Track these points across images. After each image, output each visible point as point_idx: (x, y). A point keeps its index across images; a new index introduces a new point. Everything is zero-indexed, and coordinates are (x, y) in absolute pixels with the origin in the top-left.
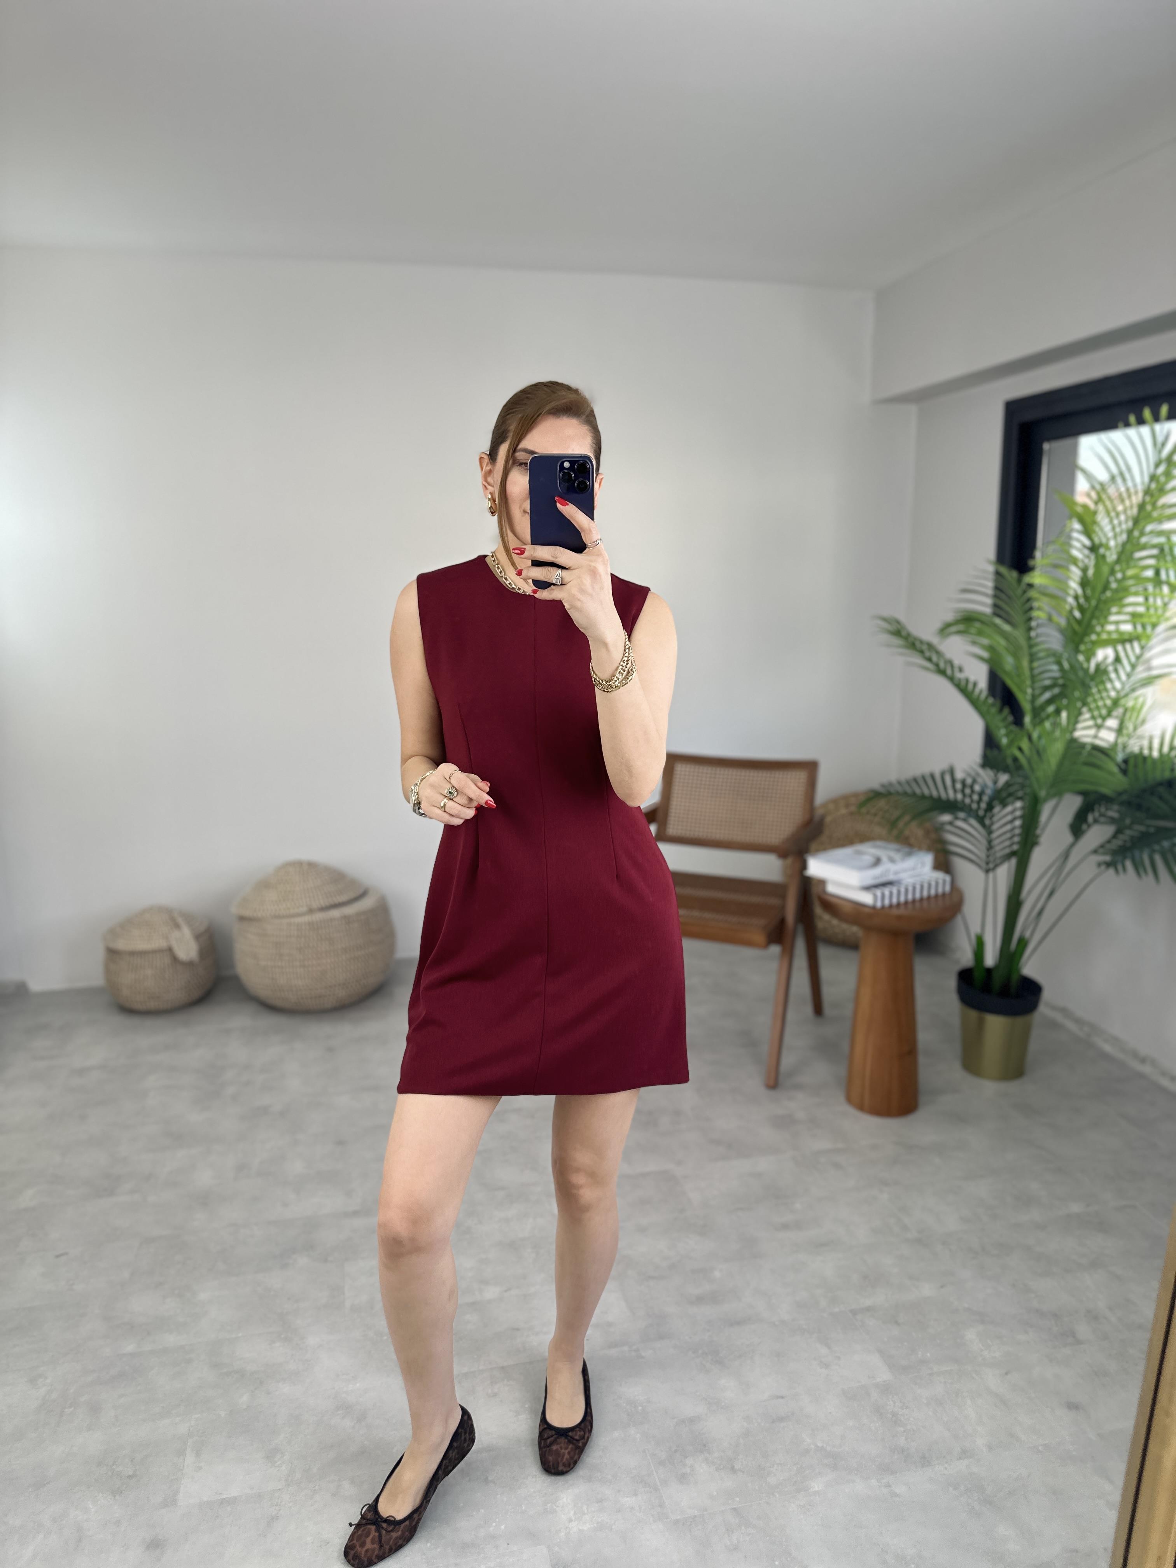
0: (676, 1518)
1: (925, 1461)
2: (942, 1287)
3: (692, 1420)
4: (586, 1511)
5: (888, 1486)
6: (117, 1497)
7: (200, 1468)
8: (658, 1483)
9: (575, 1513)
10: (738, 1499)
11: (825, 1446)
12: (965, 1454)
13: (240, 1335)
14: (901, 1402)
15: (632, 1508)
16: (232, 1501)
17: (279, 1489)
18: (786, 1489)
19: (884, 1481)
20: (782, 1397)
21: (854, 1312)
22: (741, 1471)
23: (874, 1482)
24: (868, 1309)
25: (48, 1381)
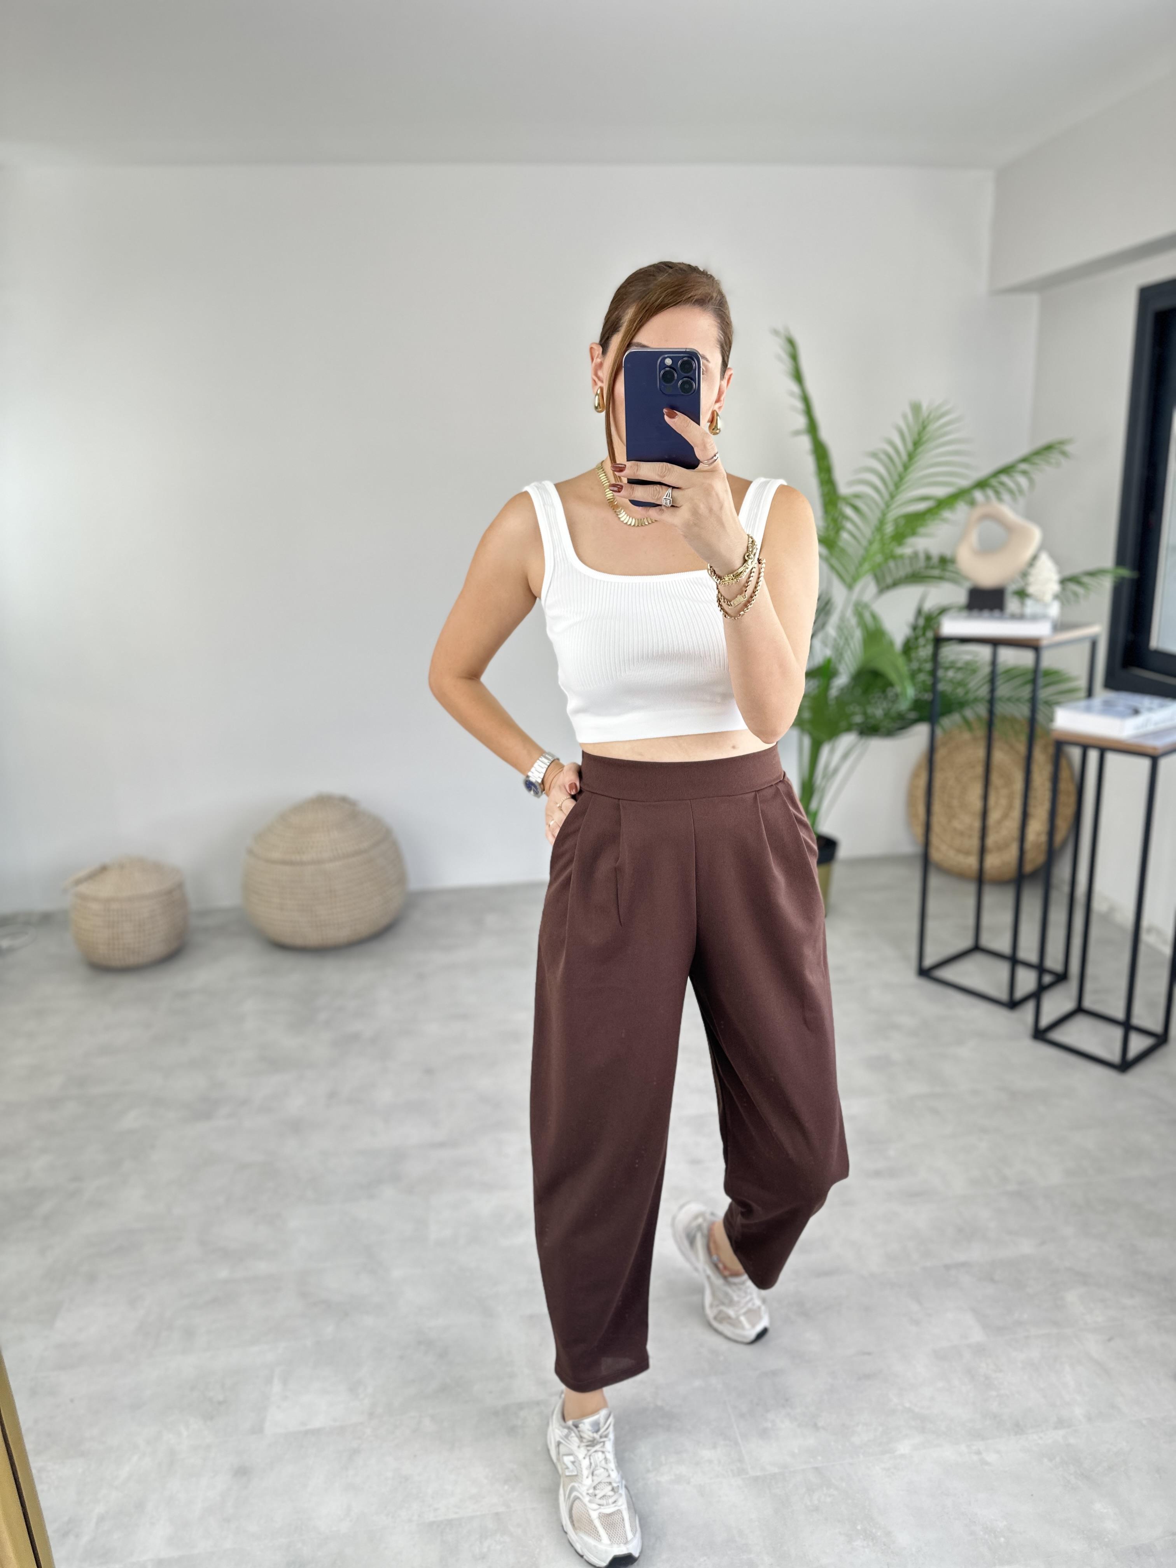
0: (755, 1475)
1: (1018, 1428)
2: (1042, 1244)
3: (774, 1373)
4: (664, 1462)
5: (979, 1453)
6: (208, 1422)
7: (287, 1397)
8: (738, 1436)
10: (820, 1458)
11: (913, 1407)
12: (1061, 1423)
13: (328, 1265)
14: (995, 1365)
15: (710, 1461)
16: (316, 1432)
17: (362, 1423)
18: (871, 1451)
19: (974, 1447)
20: (869, 1354)
21: (947, 1267)
22: (824, 1429)
23: (963, 1448)
24: (964, 1265)
25: (146, 1304)
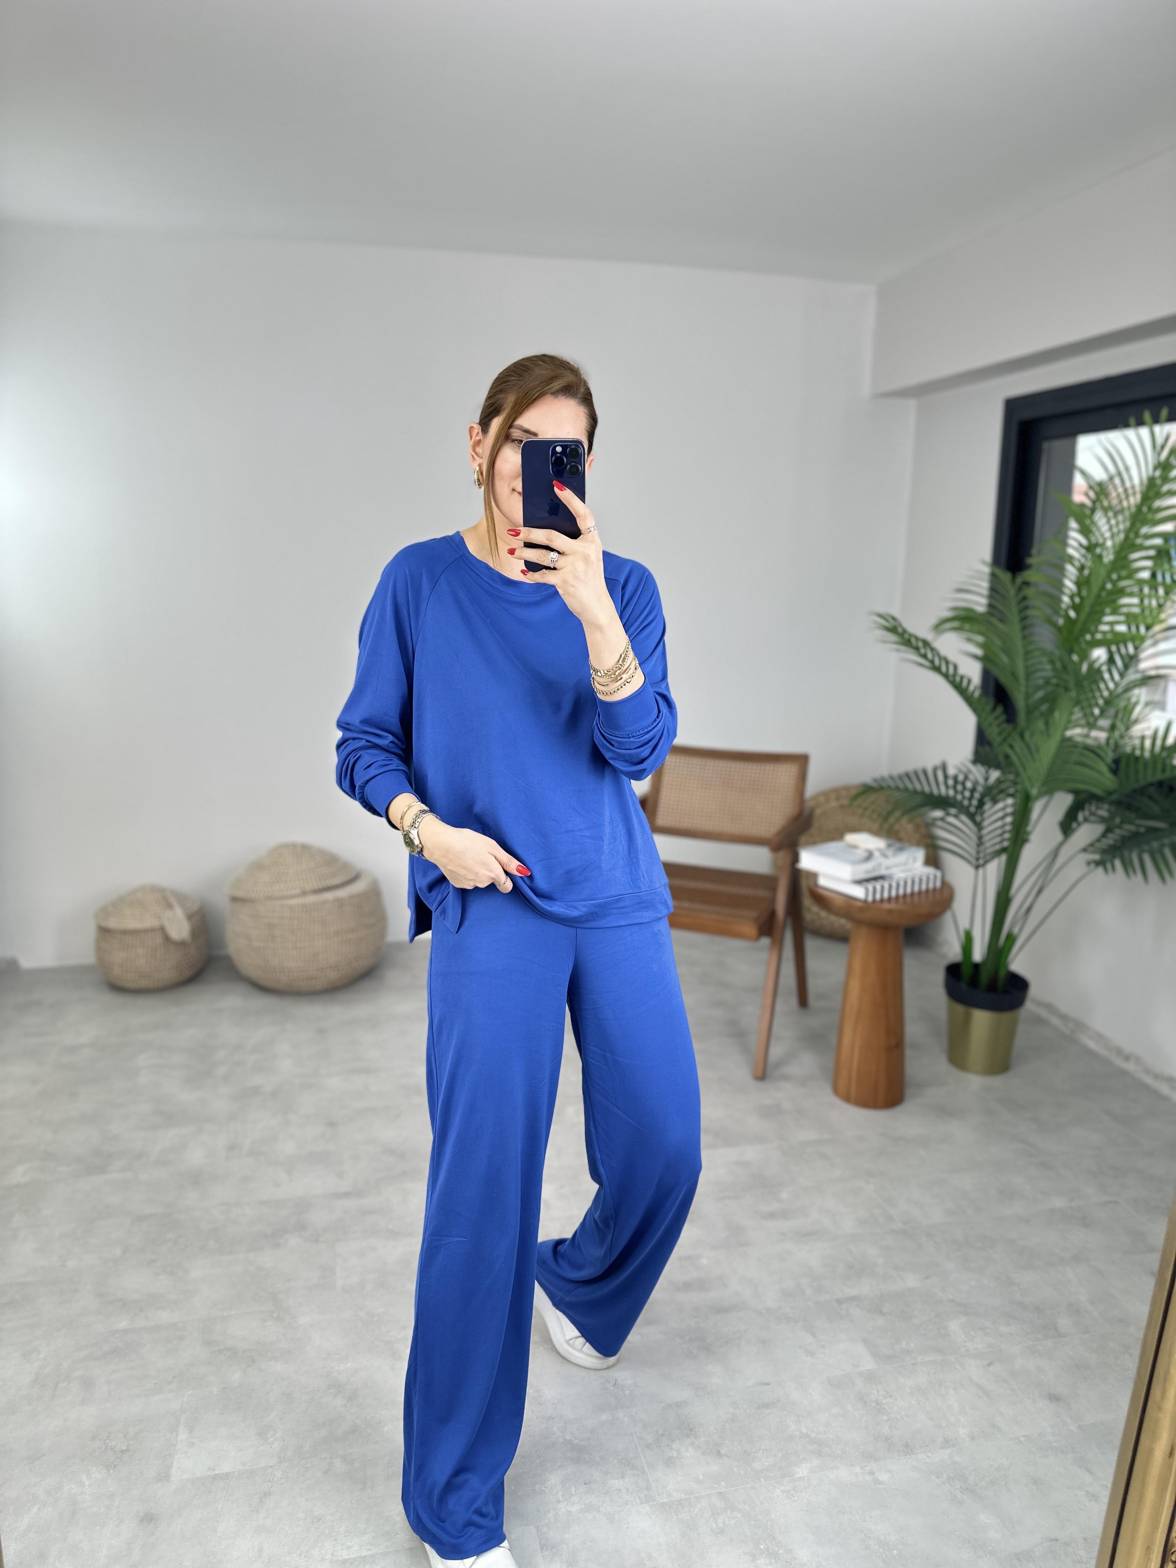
0: (662, 1501)
1: (908, 1449)
2: (926, 1278)
3: (679, 1405)
4: (574, 1493)
5: (871, 1473)
6: (111, 1471)
7: (193, 1444)
8: (645, 1466)
9: (562, 1496)
10: (724, 1483)
11: (809, 1432)
12: (947, 1443)
13: (232, 1313)
14: (885, 1391)
15: (619, 1490)
16: (226, 1476)
17: (272, 1466)
18: (771, 1474)
19: (868, 1468)
20: (768, 1384)
21: (840, 1302)
22: (727, 1456)
23: (858, 1469)
24: (853, 1299)
25: (41, 1356)
